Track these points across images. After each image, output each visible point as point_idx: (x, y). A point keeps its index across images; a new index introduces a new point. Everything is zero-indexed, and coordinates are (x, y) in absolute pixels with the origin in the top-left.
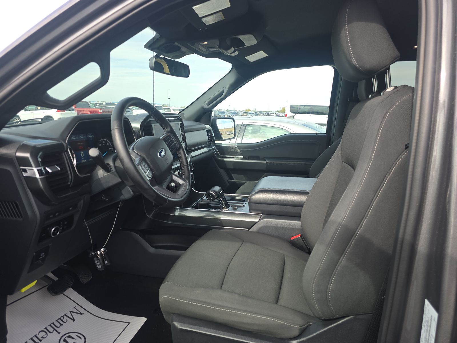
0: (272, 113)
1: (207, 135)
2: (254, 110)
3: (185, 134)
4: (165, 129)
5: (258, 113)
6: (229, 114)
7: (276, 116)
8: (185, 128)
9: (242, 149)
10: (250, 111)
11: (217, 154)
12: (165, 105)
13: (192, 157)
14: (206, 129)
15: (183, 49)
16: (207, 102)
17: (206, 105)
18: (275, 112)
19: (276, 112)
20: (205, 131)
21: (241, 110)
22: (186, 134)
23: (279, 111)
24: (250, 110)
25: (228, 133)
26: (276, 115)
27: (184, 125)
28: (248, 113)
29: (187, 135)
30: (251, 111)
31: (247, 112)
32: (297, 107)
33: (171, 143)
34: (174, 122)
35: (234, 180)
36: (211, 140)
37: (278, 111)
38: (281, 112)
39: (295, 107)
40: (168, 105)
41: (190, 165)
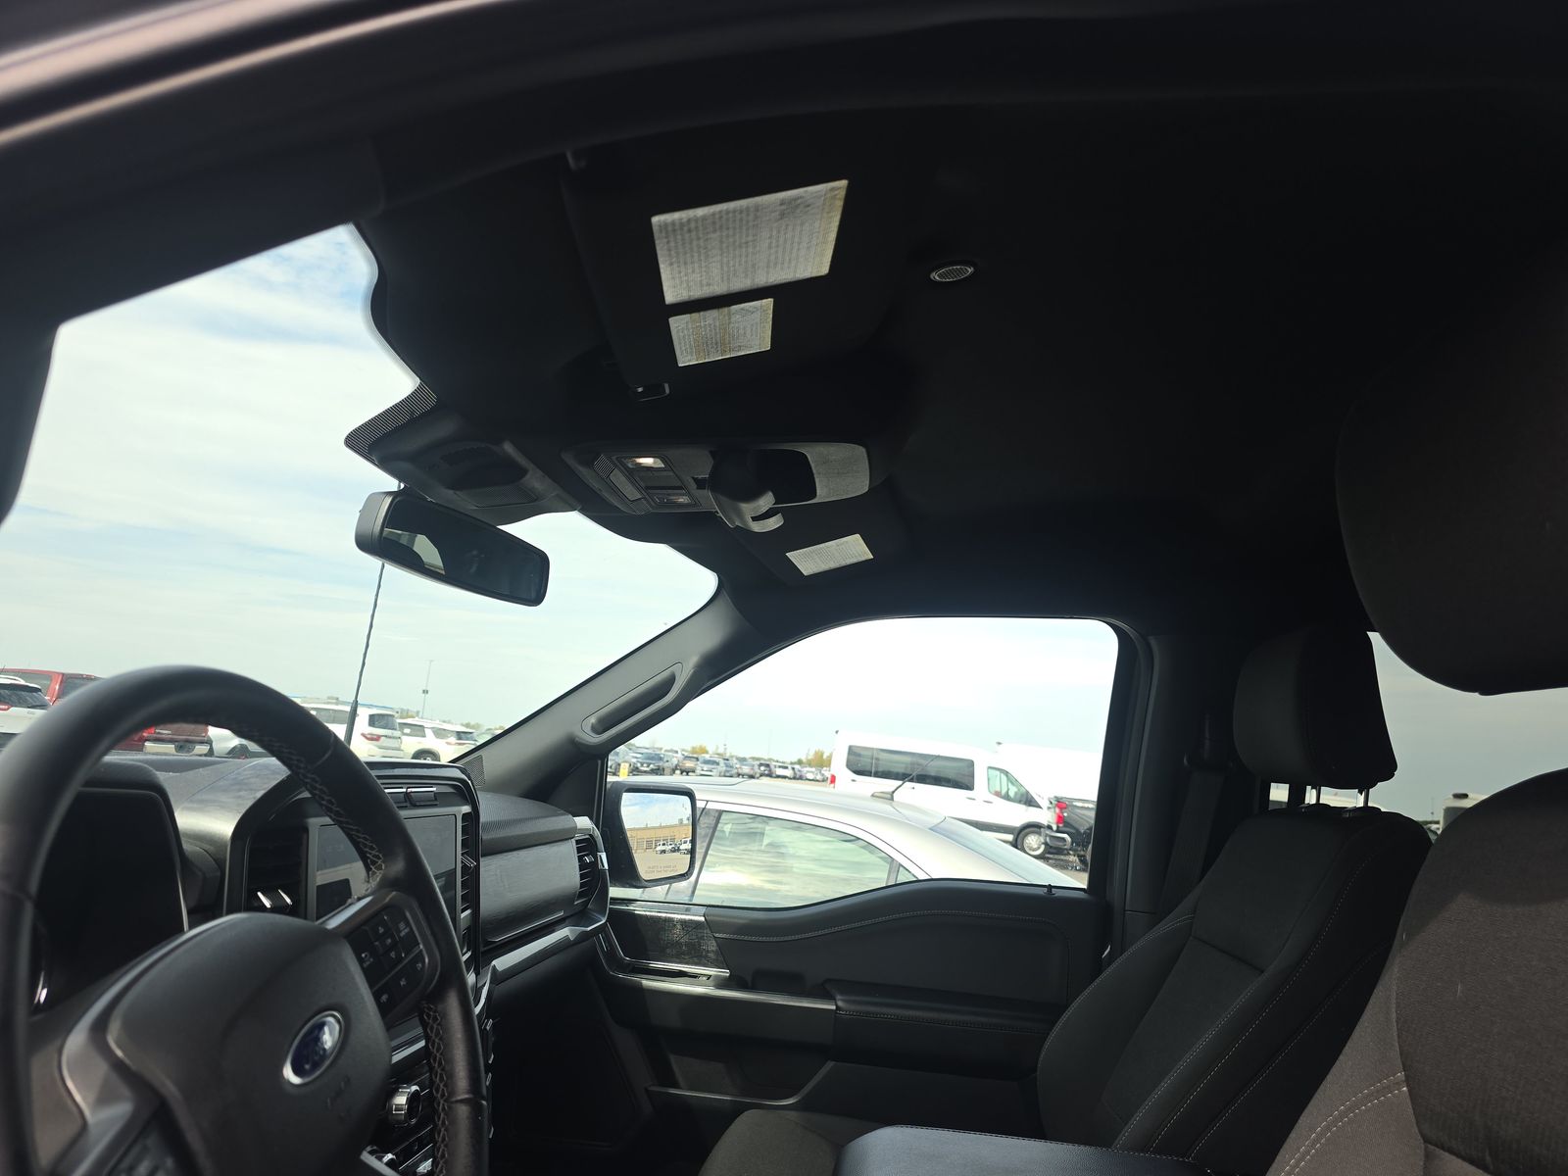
0: (780, 767)
1: (577, 864)
2: (721, 751)
3: (477, 867)
4: (374, 863)
5: (735, 761)
6: (634, 760)
7: (794, 778)
8: (485, 836)
9: (724, 936)
10: (707, 752)
11: (611, 954)
12: (406, 714)
13: (498, 978)
14: (578, 836)
15: (535, 480)
16: (593, 720)
17: (588, 729)
18: (792, 763)
19: (795, 763)
20: (570, 848)
21: (675, 749)
22: (483, 862)
23: (804, 760)
24: (708, 749)
25: (659, 848)
26: (795, 773)
27: (484, 817)
28: (701, 760)
29: (491, 869)
30: (710, 752)
31: (695, 756)
32: (870, 754)
33: (393, 955)
34: (435, 806)
35: (676, 1086)
36: (593, 882)
37: (800, 762)
38: (810, 764)
39: (862, 753)
40: (418, 712)
41: (483, 1031)
